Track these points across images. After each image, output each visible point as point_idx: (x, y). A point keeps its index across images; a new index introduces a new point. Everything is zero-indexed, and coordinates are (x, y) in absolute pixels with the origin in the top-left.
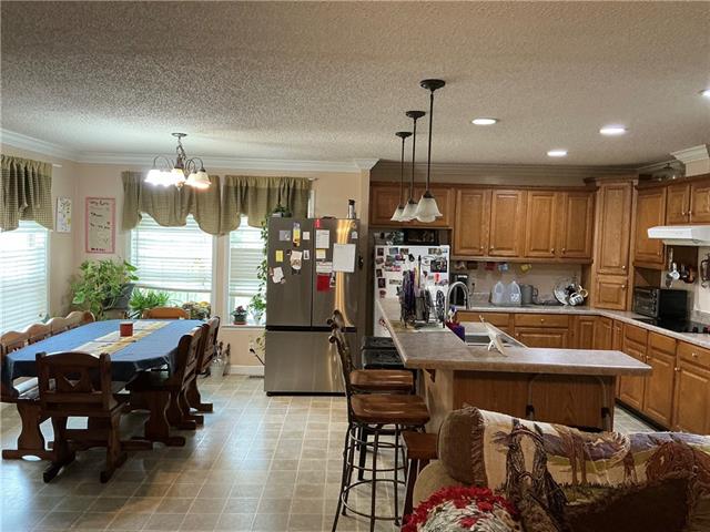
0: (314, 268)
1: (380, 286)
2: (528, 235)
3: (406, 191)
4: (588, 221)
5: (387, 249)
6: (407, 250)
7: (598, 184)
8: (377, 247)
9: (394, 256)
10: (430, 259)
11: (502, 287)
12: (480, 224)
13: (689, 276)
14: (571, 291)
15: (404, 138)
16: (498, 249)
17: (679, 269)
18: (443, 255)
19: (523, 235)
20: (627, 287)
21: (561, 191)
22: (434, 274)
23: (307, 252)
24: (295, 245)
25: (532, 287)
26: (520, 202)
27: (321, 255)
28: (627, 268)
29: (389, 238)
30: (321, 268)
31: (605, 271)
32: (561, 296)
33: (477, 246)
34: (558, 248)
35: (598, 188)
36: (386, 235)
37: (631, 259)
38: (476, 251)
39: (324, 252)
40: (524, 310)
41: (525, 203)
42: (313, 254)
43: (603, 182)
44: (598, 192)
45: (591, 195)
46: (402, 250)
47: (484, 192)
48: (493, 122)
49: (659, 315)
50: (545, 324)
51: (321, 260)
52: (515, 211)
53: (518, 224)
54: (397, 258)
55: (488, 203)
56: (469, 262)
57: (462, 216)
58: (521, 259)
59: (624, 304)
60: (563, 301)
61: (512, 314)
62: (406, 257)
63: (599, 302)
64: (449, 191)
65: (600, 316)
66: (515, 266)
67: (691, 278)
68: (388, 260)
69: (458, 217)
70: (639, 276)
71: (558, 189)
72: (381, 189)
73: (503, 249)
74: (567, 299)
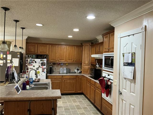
0: (7, 65)
1: (27, 70)
2: (67, 57)
3: (36, 45)
4: (81, 53)
5: (29, 60)
6: (34, 60)
7: (83, 45)
8: (26, 59)
9: (31, 62)
10: (41, 62)
11: (62, 69)
12: (56, 54)
13: (101, 66)
14: (78, 70)
15: (23, 29)
16: (60, 60)
17: (98, 64)
18: (44, 61)
19: (66, 56)
20: (89, 69)
21: (75, 46)
22: (42, 66)
23: (5, 61)
24: (1, 59)
25: (69, 69)
26: (65, 48)
27: (9, 61)
28: (89, 64)
29: (30, 57)
30: (9, 65)
31: (85, 65)
32: (76, 71)
33: (55, 59)
34: (74, 60)
35: (83, 46)
36: (29, 56)
37: (90, 62)
38: (55, 60)
39: (10, 61)
40: (67, 75)
41: (66, 49)
42: (6, 61)
43: (84, 44)
44: (83, 47)
45: (82, 47)
46: (33, 60)
47: (57, 46)
48: (42, 25)
49: (94, 75)
50: (70, 78)
51: (9, 63)
52: (64, 51)
53: (65, 54)
54: (32, 62)
55: (58, 48)
56: (53, 63)
57: (51, 52)
58: (66, 62)
59: (89, 73)
60: (76, 72)
61: (62, 76)
62: (34, 62)
63: (84, 72)
64: (48, 45)
65: (83, 76)
66: (64, 64)
67: (101, 67)
68: (29, 63)
69: (50, 52)
70: (92, 66)
71: (74, 46)
72: (29, 44)
73: (61, 60)
74: (77, 72)
